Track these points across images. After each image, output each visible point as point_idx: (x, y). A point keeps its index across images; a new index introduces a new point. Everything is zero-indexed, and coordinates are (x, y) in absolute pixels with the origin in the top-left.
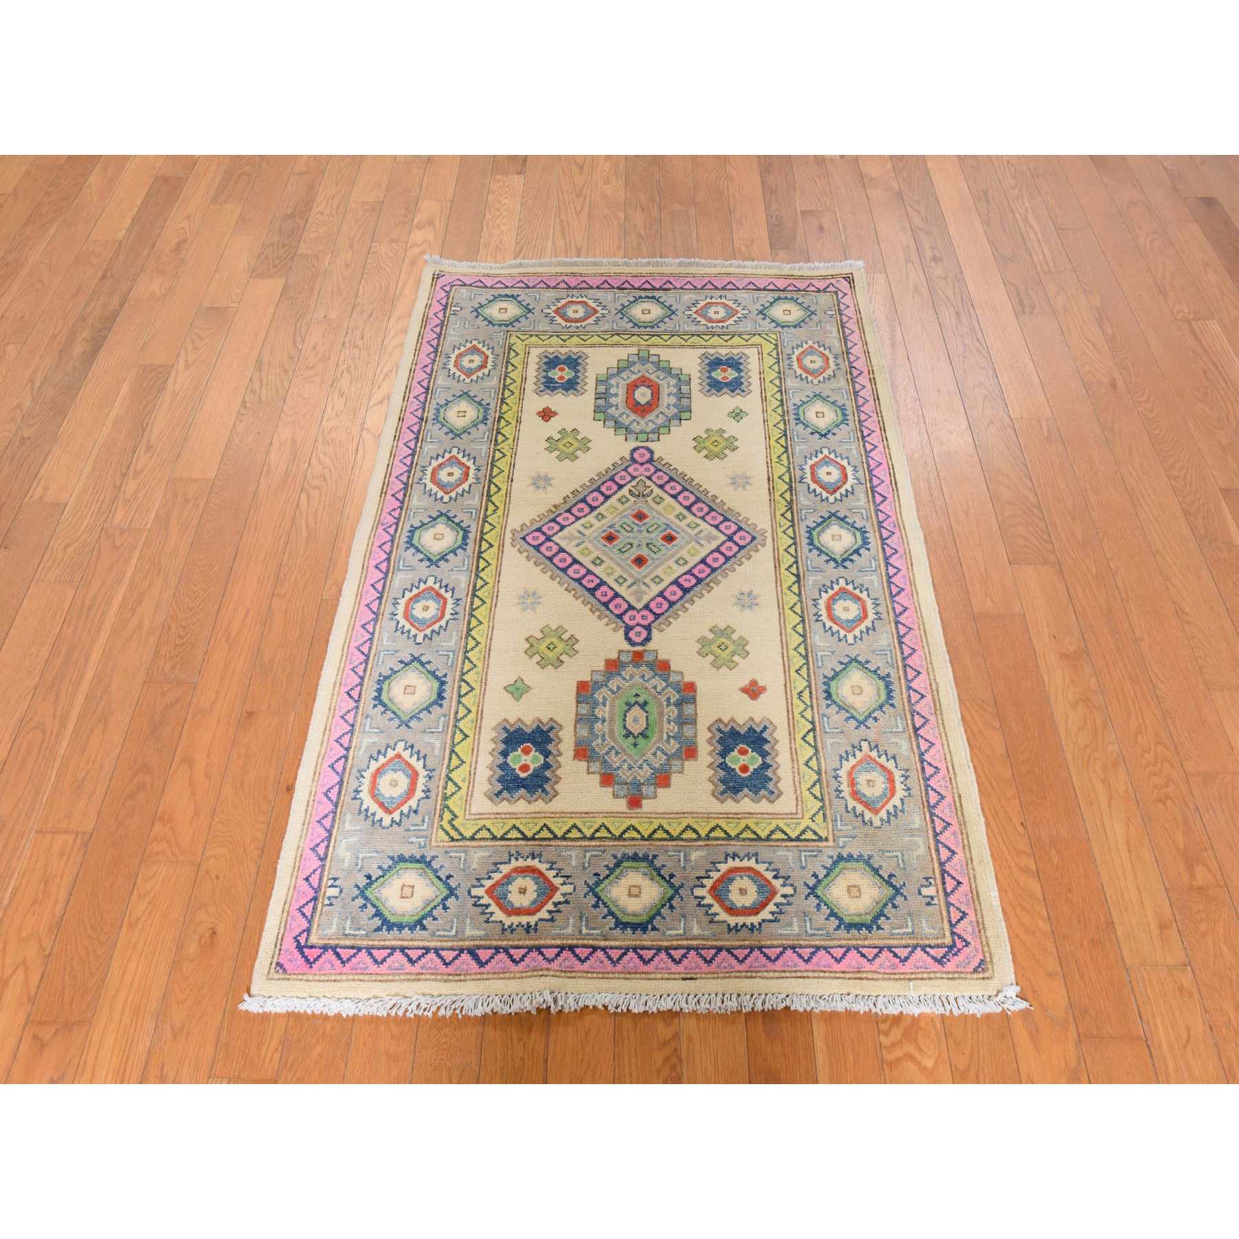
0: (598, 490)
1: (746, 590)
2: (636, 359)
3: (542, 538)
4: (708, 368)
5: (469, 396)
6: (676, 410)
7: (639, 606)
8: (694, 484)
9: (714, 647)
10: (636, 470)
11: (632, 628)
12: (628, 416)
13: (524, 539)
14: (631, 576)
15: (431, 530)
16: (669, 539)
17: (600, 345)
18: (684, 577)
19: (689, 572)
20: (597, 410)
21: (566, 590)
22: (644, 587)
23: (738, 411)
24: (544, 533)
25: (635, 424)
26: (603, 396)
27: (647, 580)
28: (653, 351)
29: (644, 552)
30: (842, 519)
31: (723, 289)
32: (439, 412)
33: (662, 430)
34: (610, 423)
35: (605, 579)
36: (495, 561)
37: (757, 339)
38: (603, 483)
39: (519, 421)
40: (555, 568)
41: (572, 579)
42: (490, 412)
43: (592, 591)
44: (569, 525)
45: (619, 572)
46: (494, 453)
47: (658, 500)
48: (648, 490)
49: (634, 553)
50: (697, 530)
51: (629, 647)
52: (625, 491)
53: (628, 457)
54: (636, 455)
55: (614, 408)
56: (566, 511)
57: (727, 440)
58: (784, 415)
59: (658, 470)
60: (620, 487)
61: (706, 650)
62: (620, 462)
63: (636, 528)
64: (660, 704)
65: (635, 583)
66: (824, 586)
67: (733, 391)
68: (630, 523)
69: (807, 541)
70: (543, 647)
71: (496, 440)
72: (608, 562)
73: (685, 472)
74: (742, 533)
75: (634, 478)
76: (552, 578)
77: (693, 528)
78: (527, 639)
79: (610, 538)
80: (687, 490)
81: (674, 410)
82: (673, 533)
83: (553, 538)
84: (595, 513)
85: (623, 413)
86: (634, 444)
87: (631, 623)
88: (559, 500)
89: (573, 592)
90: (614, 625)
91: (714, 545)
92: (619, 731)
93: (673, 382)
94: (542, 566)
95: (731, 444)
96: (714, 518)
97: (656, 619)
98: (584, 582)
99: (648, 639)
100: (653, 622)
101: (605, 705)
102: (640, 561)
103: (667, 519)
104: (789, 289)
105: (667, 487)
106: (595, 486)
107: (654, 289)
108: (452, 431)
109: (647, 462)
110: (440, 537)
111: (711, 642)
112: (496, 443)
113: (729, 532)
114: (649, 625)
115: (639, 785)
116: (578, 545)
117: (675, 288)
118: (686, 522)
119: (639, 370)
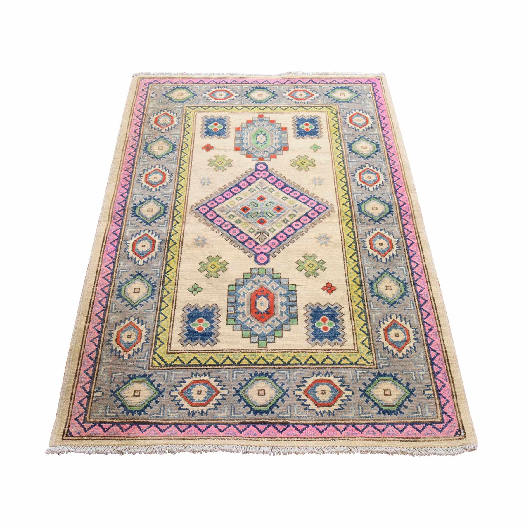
0: (288, 236)
1: (206, 187)
2: (269, 339)
3: (317, 208)
4: (213, 330)
5: (389, 303)
6: (238, 292)
7: (261, 179)
8: (229, 240)
9: (224, 162)
10: (265, 249)
11: (265, 170)
12: (273, 287)
13: (327, 208)
14: (265, 192)
15: (380, 212)
16: (245, 209)
17: (298, 351)
18: (238, 192)
19: (235, 194)
20: (294, 293)
21: (299, 186)
22: (259, 187)
23: (194, 292)
24: (316, 211)
25: (267, 282)
26: (291, 303)
27: (257, 190)
28: (255, 347)
29: (259, 203)
30: (144, 221)
31: (190, 425)
32: (405, 290)
33: (248, 276)
34: (284, 282)
35: (280, 191)
36: (340, 198)
37: (169, 359)
38: (286, 240)
39: (348, 283)
40: (307, 195)
41: (297, 191)
42: (369, 290)
43: (286, 186)
44: (303, 216)
45: (273, 194)
46: (358, 259)
47: (252, 230)
48: (257, 236)
49: (264, 202)
50: (229, 214)
51: (265, 162)
52: (272, 235)
53: (271, 257)
54: (266, 259)
55: (283, 293)
56: (305, 224)
57: (206, 270)
58: (163, 289)
59: (252, 249)
60: (275, 238)
61: (228, 162)
62: (276, 254)
63: (264, 214)
64: (251, 144)
65: (264, 189)
66: (164, 188)
67: (196, 309)
68: (268, 217)
69: (167, 208)
70: (307, 163)
71: (359, 268)
72: (279, 198)
73: (234, 248)
74: (204, 212)
75: (267, 244)
76: (308, 191)
77: (232, 215)
78: (315, 165)
79: (279, 209)
80: (234, 237)
81: (240, 292)
82: (243, 212)
83: (310, 209)
84: (289, 224)
85: (276, 290)
86: (268, 266)
87: (265, 172)
88: (311, 230)
89: (296, 185)
90: (274, 171)
91: (220, 206)
92: (269, 135)
93: (240, 317)
94: (314, 196)
95: (203, 267)
96: (219, 221)
97: (253, 174)
98: (291, 190)
99: (257, 165)
100: (254, 172)
101: (276, 143)
102: (261, 199)
103: (247, 221)
104: (128, 426)
105: (246, 238)
106: (290, 238)
107: (254, 424)
108: (390, 274)
109: (259, 254)
110: (374, 208)
111: (226, 165)
112: (358, 265)
113: (211, 212)
114: (256, 171)
115: (259, 120)
116: (296, 205)
117: (235, 425)
118: (235, 219)
119: (265, 328)
